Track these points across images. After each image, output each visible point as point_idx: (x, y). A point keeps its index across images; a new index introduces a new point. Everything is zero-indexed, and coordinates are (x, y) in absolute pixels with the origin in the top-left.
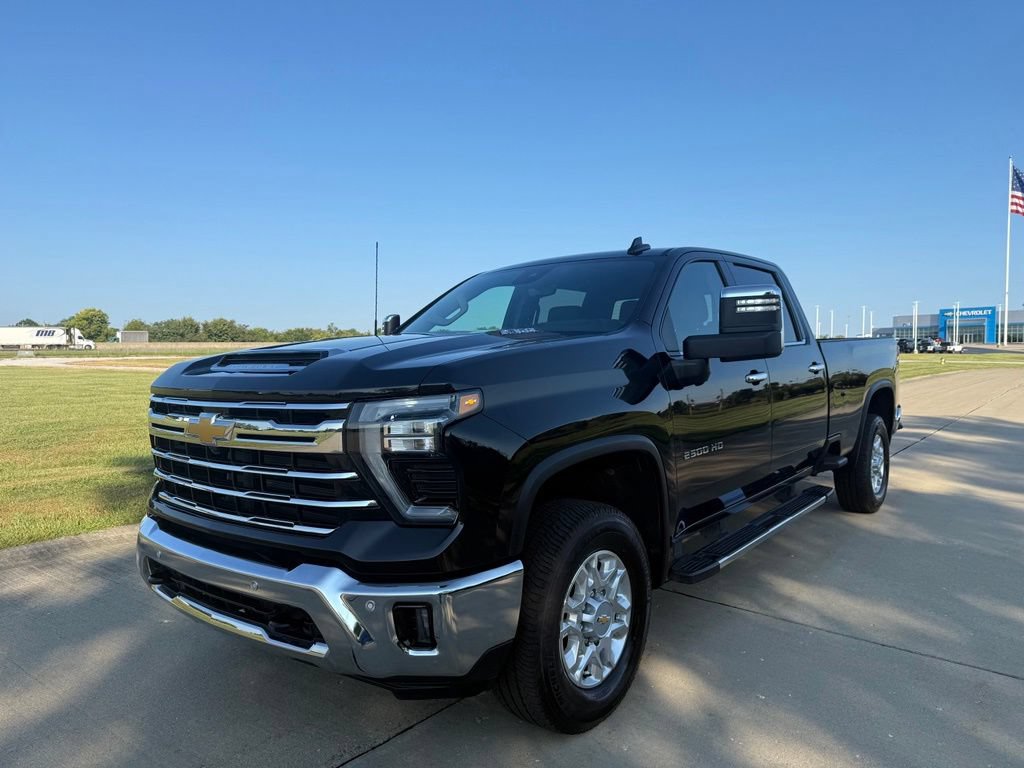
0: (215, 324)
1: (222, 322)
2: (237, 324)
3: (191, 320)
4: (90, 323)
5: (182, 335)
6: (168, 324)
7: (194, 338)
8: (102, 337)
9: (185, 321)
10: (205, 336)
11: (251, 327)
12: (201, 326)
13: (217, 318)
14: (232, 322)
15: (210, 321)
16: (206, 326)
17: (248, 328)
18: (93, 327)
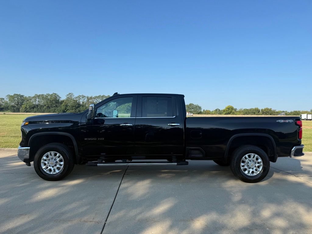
0: (265, 110)
1: (267, 109)
2: (272, 109)
3: (257, 108)
4: (229, 110)
5: (254, 113)
6: (251, 110)
7: (258, 114)
8: (232, 113)
9: (255, 109)
10: (261, 113)
11: (277, 111)
12: (261, 110)
13: (266, 107)
14: (271, 109)
15: (263, 109)
16: (262, 110)
17: (276, 111)
18: (230, 111)
